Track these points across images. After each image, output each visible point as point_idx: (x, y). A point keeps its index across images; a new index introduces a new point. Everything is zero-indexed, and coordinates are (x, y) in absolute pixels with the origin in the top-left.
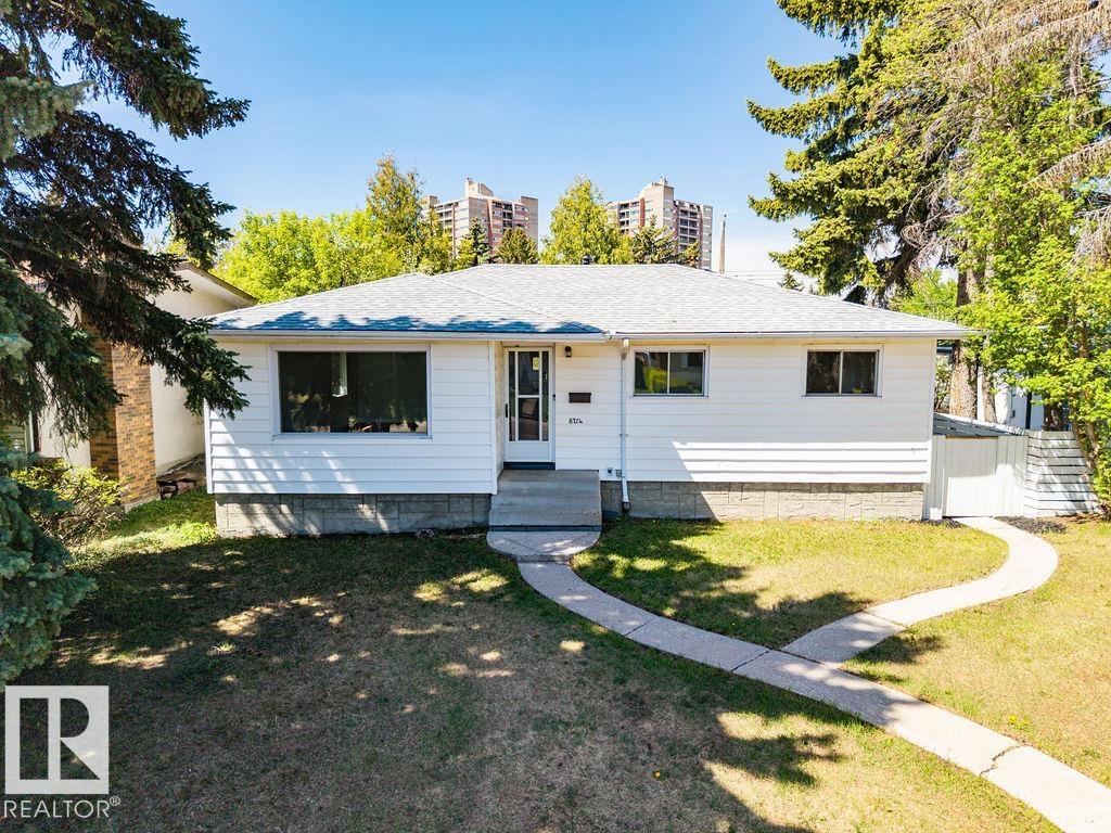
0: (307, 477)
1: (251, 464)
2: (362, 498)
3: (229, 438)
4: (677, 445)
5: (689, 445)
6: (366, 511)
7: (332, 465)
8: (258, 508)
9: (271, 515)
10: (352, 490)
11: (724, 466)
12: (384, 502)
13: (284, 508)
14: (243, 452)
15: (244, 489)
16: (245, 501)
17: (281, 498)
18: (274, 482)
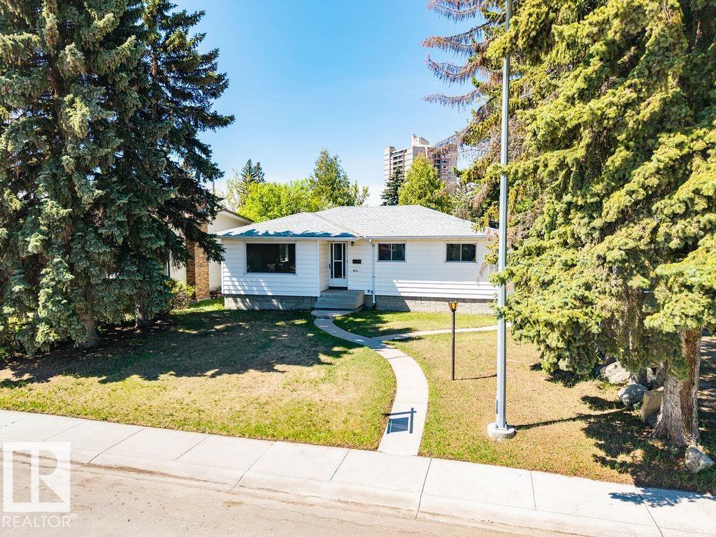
0: (255, 289)
1: (237, 283)
2: (273, 297)
3: (229, 274)
4: (395, 281)
5: (400, 281)
6: (275, 302)
7: (263, 284)
8: (239, 299)
9: (243, 302)
10: (270, 294)
11: (413, 290)
12: (281, 299)
13: (247, 300)
14: (234, 279)
15: (234, 292)
16: (234, 297)
17: (247, 296)
18: (245, 290)
